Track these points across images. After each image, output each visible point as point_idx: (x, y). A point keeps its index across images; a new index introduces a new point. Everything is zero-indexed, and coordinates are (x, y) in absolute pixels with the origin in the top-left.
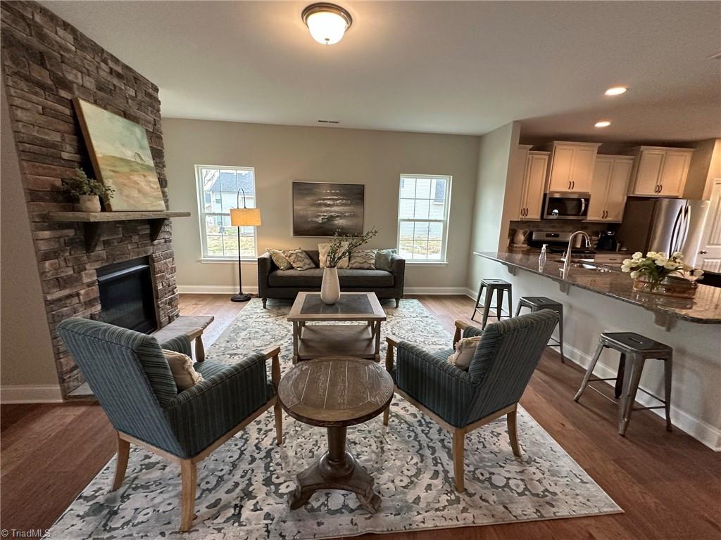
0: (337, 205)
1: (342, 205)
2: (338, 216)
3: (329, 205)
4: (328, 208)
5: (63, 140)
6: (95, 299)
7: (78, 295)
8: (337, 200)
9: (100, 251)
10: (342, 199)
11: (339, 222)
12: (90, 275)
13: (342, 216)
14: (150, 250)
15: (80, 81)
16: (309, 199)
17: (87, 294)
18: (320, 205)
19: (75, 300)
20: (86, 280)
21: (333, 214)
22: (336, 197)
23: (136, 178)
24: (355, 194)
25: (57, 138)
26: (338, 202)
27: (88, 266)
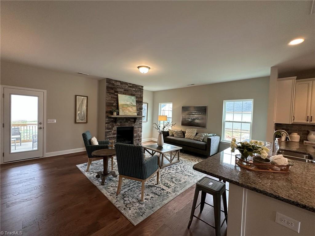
0: (196, 114)
1: (198, 114)
2: (196, 119)
3: (193, 115)
4: (193, 116)
5: (114, 102)
6: (115, 134)
7: (111, 132)
8: (196, 112)
9: (118, 124)
10: (198, 112)
11: (197, 121)
12: (115, 128)
13: (198, 119)
14: (133, 125)
15: (120, 91)
16: (187, 112)
17: (113, 132)
18: (190, 114)
19: (111, 133)
20: (114, 129)
21: (194, 118)
22: (196, 111)
23: (129, 108)
24: (203, 110)
25: (113, 102)
26: (197, 113)
27: (115, 126)
